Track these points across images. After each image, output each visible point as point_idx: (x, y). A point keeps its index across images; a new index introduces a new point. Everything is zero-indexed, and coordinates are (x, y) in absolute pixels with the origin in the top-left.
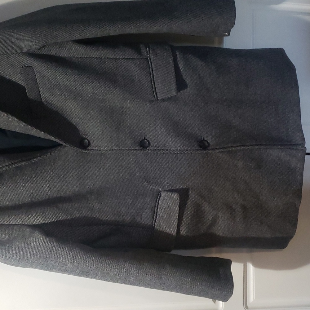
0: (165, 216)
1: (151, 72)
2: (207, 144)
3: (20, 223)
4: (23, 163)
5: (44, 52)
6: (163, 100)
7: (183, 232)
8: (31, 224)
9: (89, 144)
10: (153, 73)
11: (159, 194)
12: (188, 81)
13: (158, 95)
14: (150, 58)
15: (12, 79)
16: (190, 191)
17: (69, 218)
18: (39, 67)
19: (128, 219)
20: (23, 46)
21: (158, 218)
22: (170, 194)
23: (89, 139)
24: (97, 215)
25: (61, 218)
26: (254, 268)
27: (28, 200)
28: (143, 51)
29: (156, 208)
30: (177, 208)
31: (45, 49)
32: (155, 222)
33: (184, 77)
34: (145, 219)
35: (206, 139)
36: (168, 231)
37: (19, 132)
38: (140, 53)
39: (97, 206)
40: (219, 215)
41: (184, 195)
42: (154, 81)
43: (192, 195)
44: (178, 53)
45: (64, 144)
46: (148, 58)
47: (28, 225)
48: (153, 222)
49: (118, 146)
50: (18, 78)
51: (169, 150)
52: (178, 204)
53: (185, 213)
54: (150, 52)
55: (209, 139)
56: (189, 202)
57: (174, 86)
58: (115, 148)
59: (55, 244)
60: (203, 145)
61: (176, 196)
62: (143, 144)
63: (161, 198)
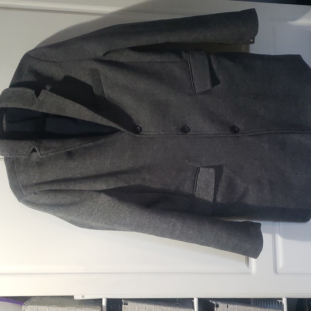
0: (203, 186)
1: (191, 72)
2: (237, 129)
3: (89, 189)
4: (91, 144)
5: (107, 58)
6: (201, 93)
7: (219, 200)
8: (97, 190)
9: (141, 130)
10: (192, 72)
11: (198, 170)
12: (220, 78)
13: (196, 90)
14: (189, 61)
15: (83, 80)
16: (224, 168)
17: (126, 185)
18: (103, 70)
19: (173, 188)
20: (92, 53)
21: (197, 188)
22: (207, 169)
23: (141, 126)
24: (148, 184)
25: (120, 185)
26: (282, 238)
27: (95, 173)
28: (184, 55)
29: (196, 181)
30: (214, 180)
31: (108, 55)
32: (195, 192)
33: (217, 75)
34: (187, 188)
35: (236, 125)
36: (206, 198)
37: (87, 120)
38: (181, 57)
39: (148, 177)
40: (250, 187)
41: (219, 170)
42: (192, 78)
43: (226, 170)
44: (212, 57)
45: (122, 129)
46: (188, 61)
47: (95, 191)
48: (193, 191)
49: (164, 131)
50: (87, 79)
51: (206, 134)
52: (214, 177)
53: (220, 184)
54: (189, 56)
55: (240, 126)
56: (223, 176)
57: (209, 82)
58: (161, 133)
59: (117, 202)
60: (234, 130)
61: (212, 171)
62: (184, 130)
63: (200, 172)
